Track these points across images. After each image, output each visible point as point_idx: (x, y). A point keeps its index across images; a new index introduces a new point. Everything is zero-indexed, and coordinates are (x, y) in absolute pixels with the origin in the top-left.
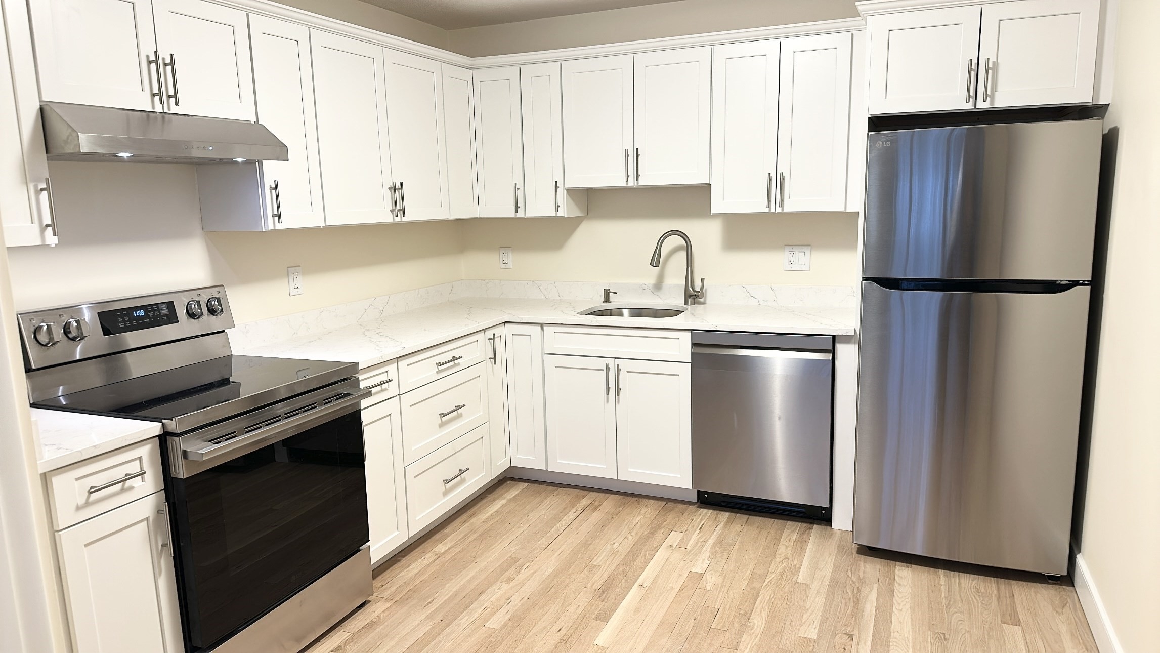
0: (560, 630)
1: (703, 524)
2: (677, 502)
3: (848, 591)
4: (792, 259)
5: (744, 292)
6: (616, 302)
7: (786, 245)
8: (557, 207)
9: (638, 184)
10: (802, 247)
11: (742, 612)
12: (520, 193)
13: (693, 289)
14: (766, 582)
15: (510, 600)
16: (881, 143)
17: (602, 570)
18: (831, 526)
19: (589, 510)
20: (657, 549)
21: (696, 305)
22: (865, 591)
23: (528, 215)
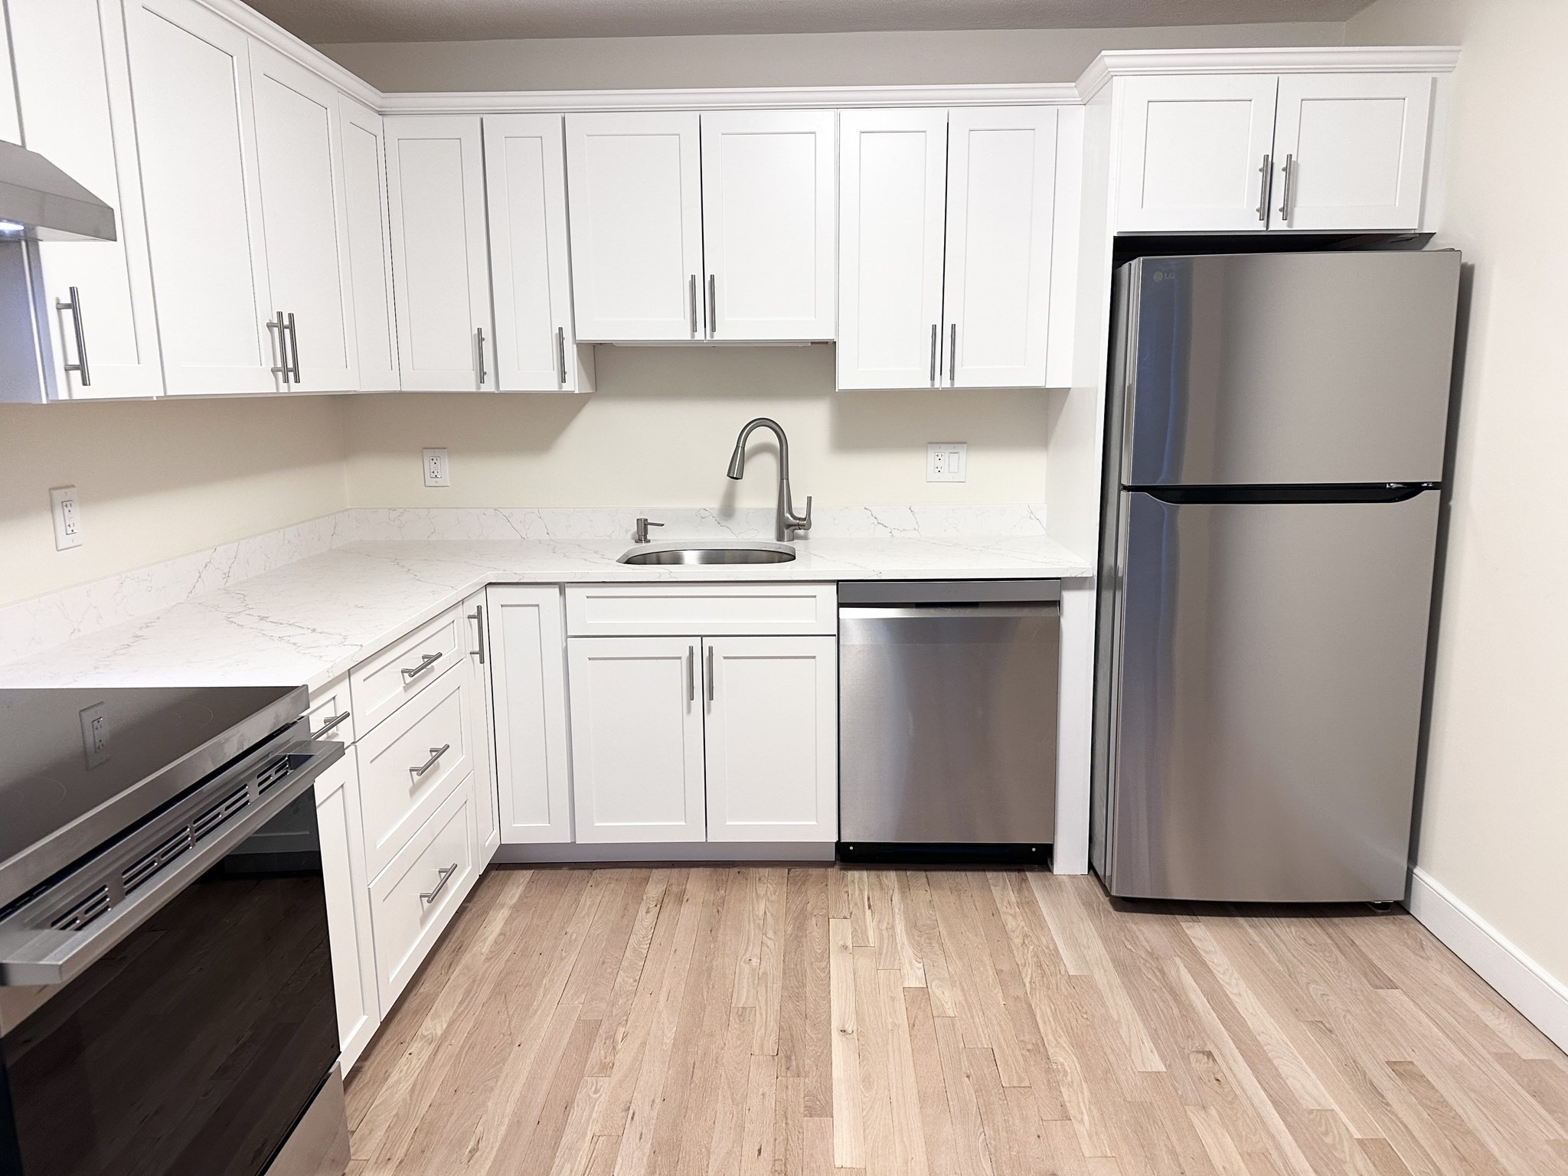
0: (760, 1151)
1: (869, 898)
2: (805, 865)
3: (1149, 977)
4: (939, 464)
5: (868, 518)
6: (659, 541)
7: (929, 443)
8: (563, 373)
9: (712, 336)
10: (955, 445)
11: (1030, 1047)
12: (487, 347)
13: (792, 516)
14: (1028, 984)
15: (631, 1112)
16: (1161, 274)
17: (761, 1014)
18: (1050, 870)
19: (671, 905)
20: (826, 956)
21: (795, 541)
22: (1172, 973)
23: (503, 388)
